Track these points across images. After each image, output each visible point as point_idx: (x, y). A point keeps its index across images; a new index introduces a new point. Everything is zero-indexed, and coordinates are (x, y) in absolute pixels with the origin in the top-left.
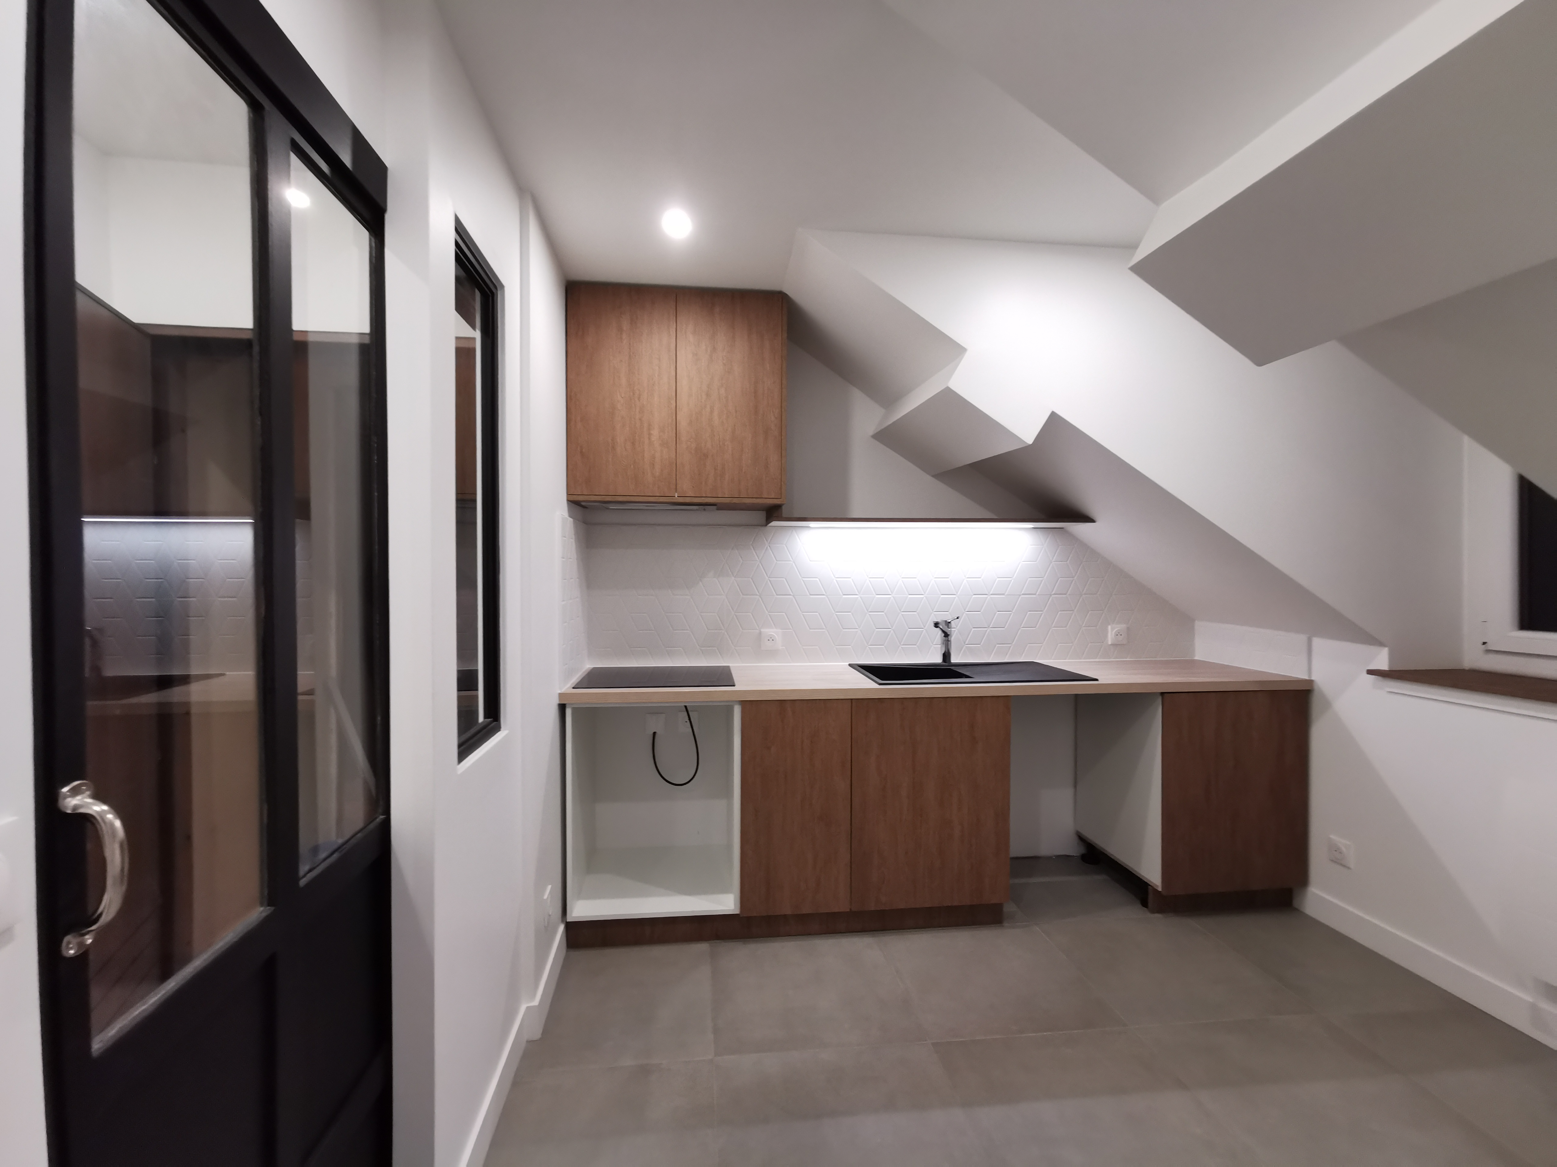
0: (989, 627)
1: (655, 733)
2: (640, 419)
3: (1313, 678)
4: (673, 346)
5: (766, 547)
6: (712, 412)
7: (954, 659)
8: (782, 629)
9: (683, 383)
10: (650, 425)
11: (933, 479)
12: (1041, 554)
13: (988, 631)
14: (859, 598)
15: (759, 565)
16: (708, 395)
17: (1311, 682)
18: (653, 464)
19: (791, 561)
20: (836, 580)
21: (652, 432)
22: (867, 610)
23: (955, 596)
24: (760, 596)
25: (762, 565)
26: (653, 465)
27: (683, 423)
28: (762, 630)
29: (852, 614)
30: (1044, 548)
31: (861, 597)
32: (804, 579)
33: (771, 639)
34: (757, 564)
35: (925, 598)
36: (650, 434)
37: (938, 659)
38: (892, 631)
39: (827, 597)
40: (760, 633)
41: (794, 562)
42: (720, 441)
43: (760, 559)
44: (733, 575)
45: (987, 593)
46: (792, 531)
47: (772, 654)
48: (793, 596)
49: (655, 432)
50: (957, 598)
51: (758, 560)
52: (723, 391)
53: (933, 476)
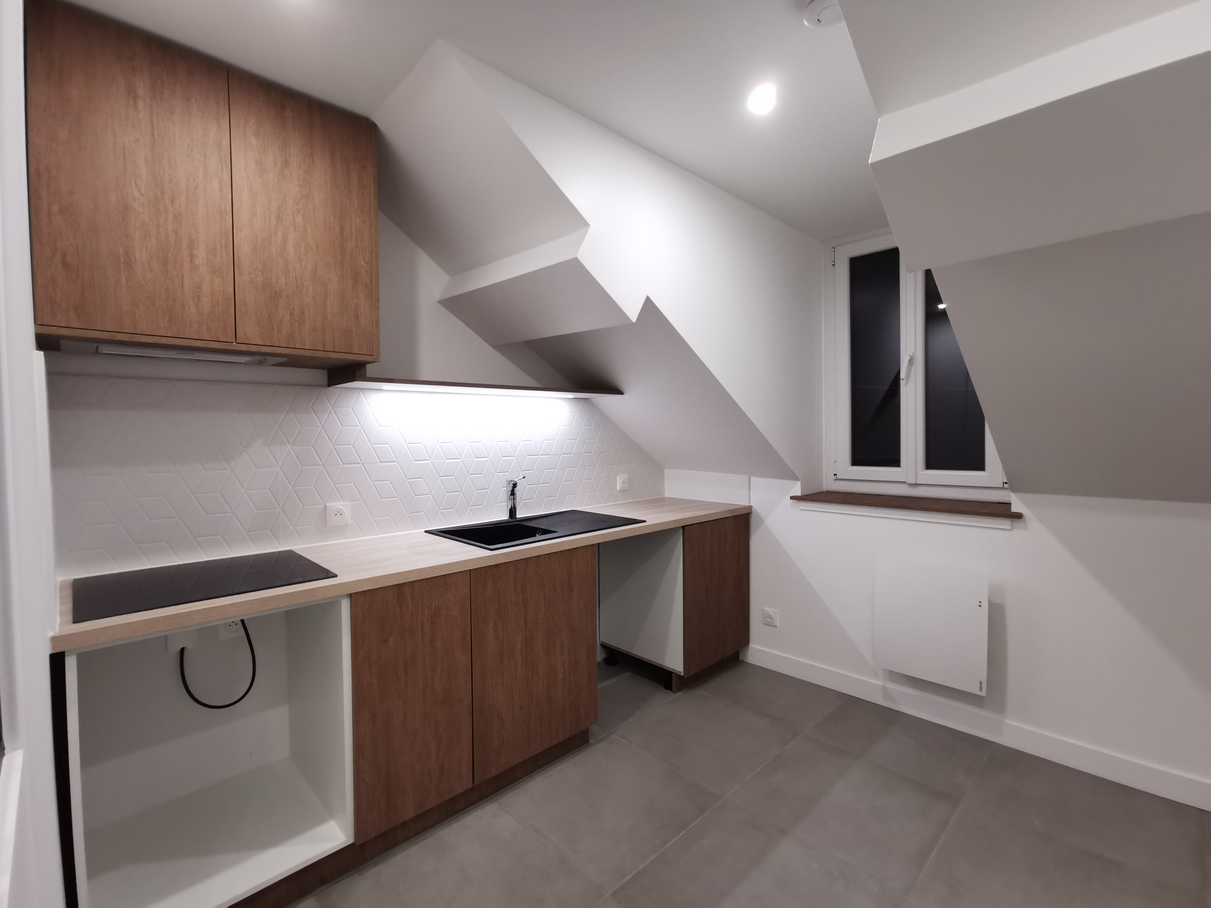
0: (539, 483)
1: (183, 650)
2: (175, 231)
3: (751, 505)
4: (226, 143)
5: (329, 410)
6: (285, 241)
7: (519, 515)
8: (350, 502)
9: (243, 198)
10: (191, 241)
11: (493, 350)
12: (574, 420)
13: (539, 486)
14: (431, 463)
15: (321, 430)
16: (279, 218)
17: (751, 507)
18: (198, 296)
19: (358, 426)
20: (407, 446)
21: (195, 253)
22: (438, 475)
23: (513, 458)
24: (324, 466)
25: (324, 430)
26: (197, 298)
27: (244, 250)
28: (328, 504)
29: (424, 479)
30: (576, 415)
31: (432, 462)
32: (373, 446)
33: (340, 513)
34: (320, 429)
35: (489, 460)
36: (192, 256)
37: (504, 516)
38: (461, 494)
39: (399, 464)
40: (325, 507)
41: (362, 428)
42: (296, 280)
43: (322, 424)
44: (289, 444)
45: (538, 454)
46: (359, 393)
47: (340, 530)
48: (363, 464)
49: (201, 255)
50: (515, 459)
51: (320, 425)
52: (299, 219)
53: (493, 347)
